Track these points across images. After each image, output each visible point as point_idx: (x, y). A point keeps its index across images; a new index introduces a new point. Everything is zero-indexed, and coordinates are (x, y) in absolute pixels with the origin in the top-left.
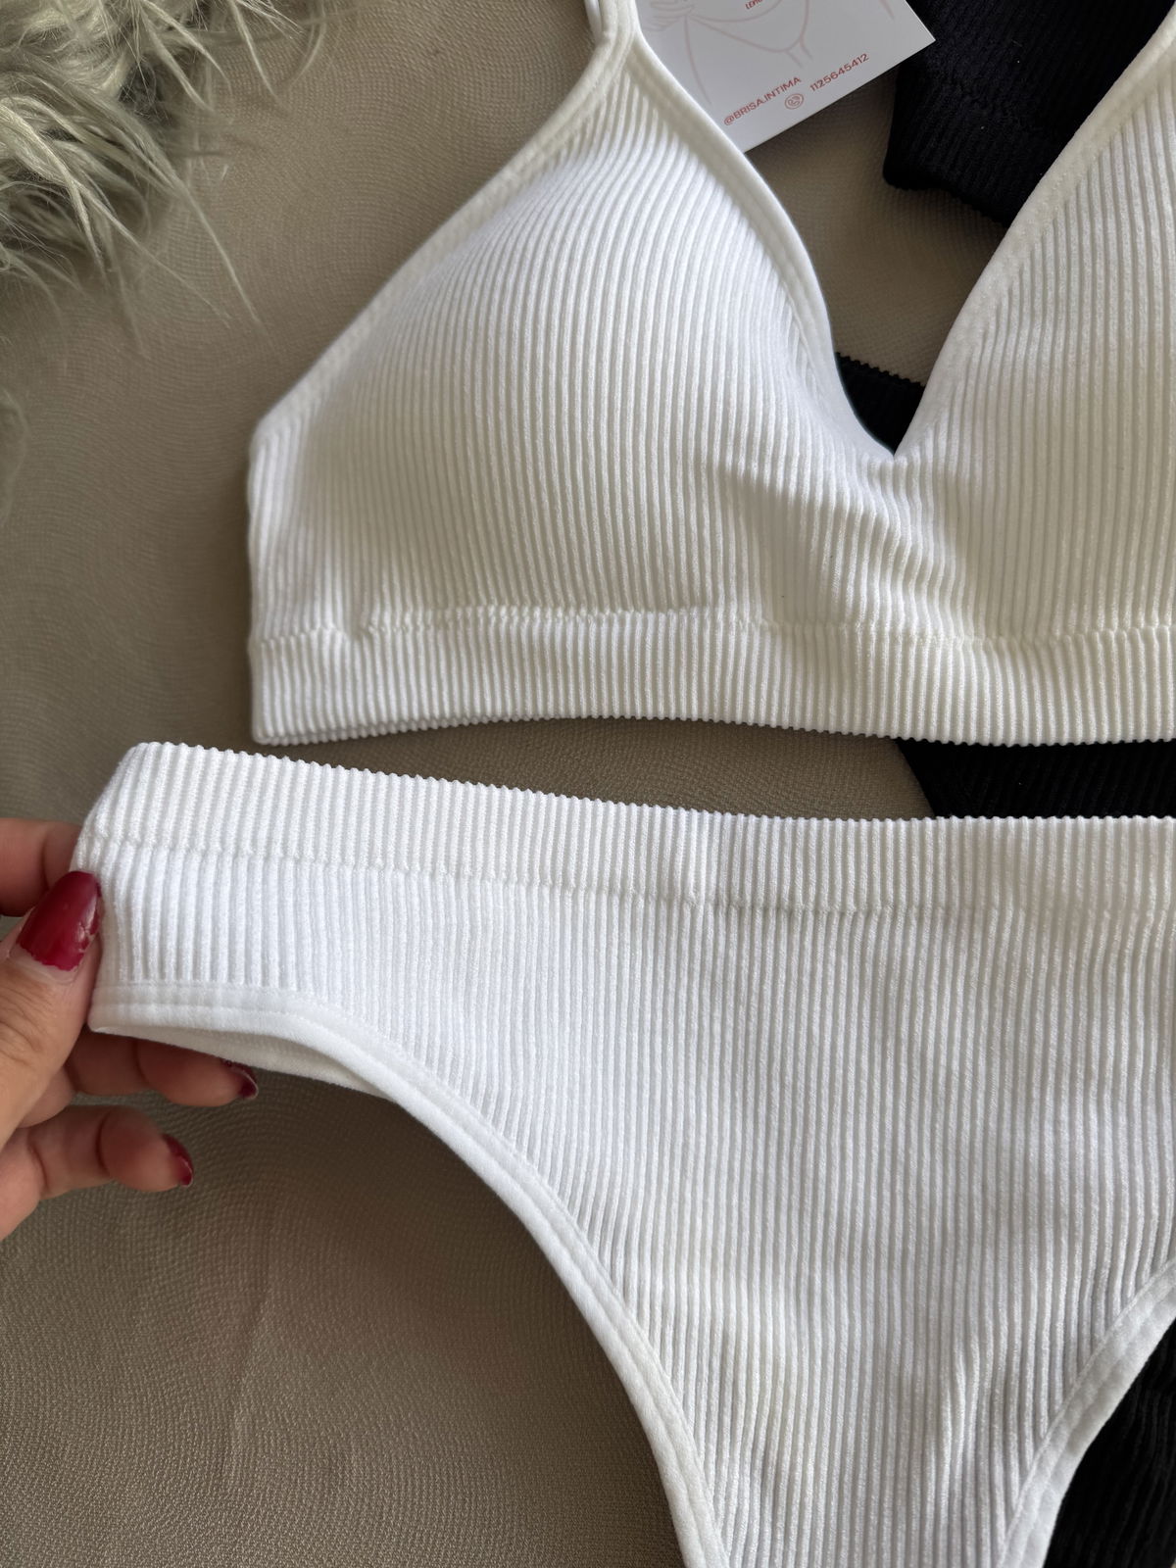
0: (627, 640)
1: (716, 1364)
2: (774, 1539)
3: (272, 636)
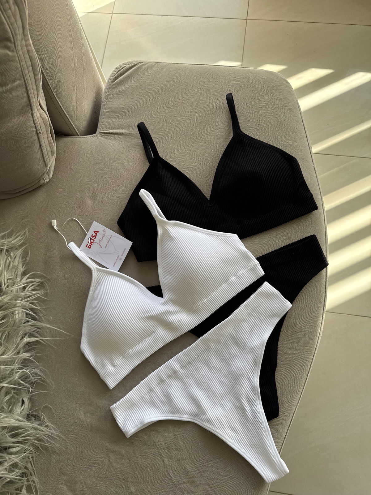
0: (148, 343)
1: (217, 421)
2: (238, 435)
3: (103, 375)
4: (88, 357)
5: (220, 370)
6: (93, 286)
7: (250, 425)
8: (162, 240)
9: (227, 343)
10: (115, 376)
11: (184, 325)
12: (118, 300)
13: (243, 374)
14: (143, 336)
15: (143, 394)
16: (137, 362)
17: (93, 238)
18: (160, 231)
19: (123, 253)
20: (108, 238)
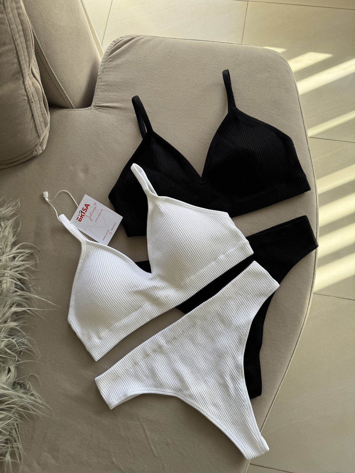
0: (135, 317)
1: (200, 397)
2: (220, 412)
3: (89, 347)
4: (75, 328)
5: (205, 346)
6: (82, 259)
7: (233, 402)
8: (152, 215)
9: (213, 320)
10: (101, 348)
11: (170, 301)
12: (106, 274)
13: (227, 352)
14: (130, 311)
15: (127, 368)
16: (123, 335)
17: (84, 212)
18: (151, 207)
19: (113, 227)
20: (99, 212)
